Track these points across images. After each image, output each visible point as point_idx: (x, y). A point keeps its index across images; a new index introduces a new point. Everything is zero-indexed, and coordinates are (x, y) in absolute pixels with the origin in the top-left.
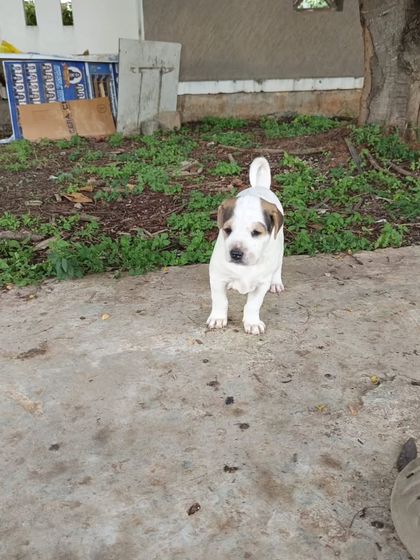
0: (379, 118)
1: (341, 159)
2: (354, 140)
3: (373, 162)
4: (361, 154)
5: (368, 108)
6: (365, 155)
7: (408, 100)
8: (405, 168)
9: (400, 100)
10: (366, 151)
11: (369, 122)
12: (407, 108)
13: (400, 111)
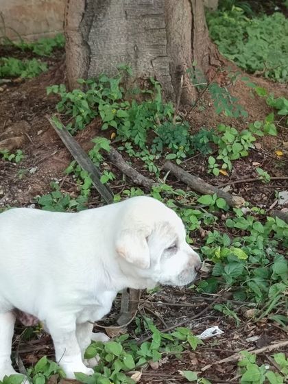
0: (114, 65)
1: (51, 168)
2: (66, 119)
3: (126, 166)
4: (96, 150)
5: (85, 43)
6: (102, 152)
7: (167, 20)
8: (195, 172)
9: (151, 22)
10: (105, 144)
11: (91, 74)
12: (168, 37)
13: (156, 46)
